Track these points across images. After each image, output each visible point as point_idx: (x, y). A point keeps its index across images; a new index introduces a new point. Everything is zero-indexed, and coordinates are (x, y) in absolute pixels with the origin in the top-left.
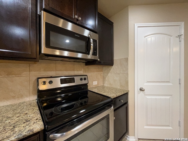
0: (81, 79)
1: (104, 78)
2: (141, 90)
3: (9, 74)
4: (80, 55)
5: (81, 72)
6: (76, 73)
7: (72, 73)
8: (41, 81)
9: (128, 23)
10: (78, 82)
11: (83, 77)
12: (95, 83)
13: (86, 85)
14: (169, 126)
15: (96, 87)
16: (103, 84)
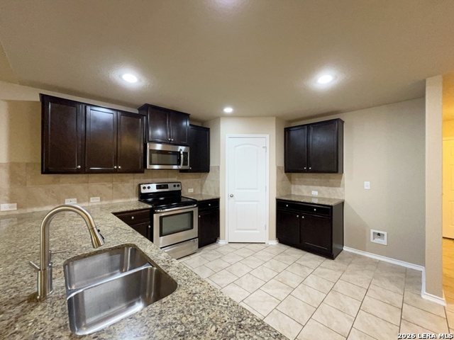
0: (175, 186)
1: (202, 185)
2: (232, 196)
3: (122, 181)
4: (175, 167)
5: (175, 179)
6: (170, 180)
7: (166, 180)
8: (142, 186)
9: (220, 132)
10: (171, 188)
11: (176, 184)
12: (191, 191)
13: (179, 192)
14: (256, 230)
15: (192, 194)
16: (201, 191)
